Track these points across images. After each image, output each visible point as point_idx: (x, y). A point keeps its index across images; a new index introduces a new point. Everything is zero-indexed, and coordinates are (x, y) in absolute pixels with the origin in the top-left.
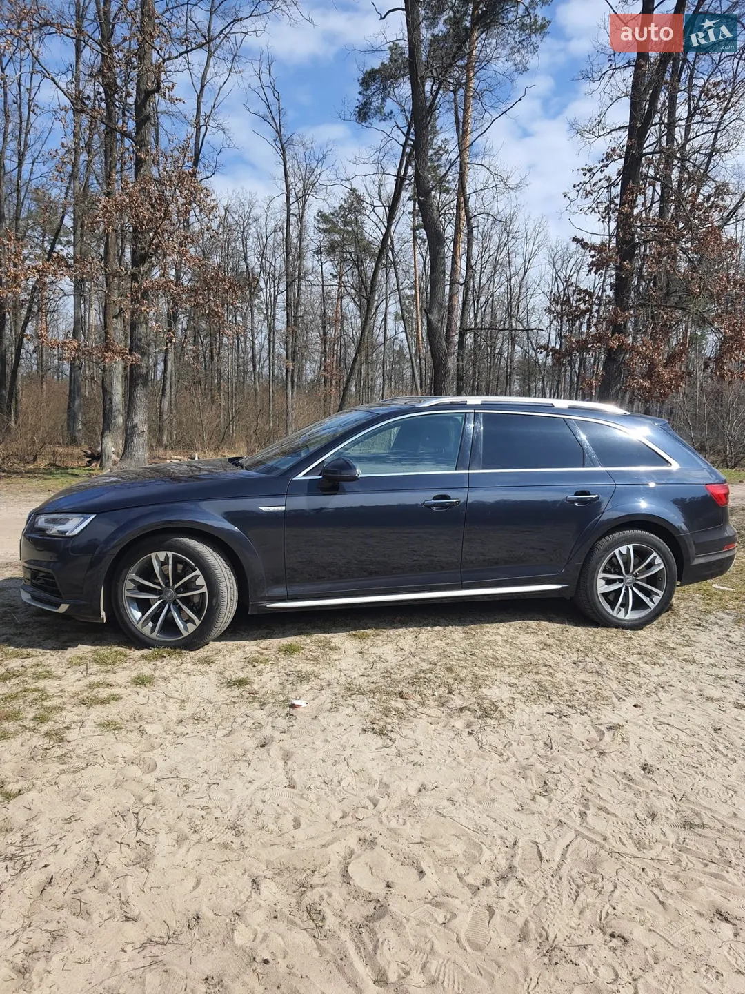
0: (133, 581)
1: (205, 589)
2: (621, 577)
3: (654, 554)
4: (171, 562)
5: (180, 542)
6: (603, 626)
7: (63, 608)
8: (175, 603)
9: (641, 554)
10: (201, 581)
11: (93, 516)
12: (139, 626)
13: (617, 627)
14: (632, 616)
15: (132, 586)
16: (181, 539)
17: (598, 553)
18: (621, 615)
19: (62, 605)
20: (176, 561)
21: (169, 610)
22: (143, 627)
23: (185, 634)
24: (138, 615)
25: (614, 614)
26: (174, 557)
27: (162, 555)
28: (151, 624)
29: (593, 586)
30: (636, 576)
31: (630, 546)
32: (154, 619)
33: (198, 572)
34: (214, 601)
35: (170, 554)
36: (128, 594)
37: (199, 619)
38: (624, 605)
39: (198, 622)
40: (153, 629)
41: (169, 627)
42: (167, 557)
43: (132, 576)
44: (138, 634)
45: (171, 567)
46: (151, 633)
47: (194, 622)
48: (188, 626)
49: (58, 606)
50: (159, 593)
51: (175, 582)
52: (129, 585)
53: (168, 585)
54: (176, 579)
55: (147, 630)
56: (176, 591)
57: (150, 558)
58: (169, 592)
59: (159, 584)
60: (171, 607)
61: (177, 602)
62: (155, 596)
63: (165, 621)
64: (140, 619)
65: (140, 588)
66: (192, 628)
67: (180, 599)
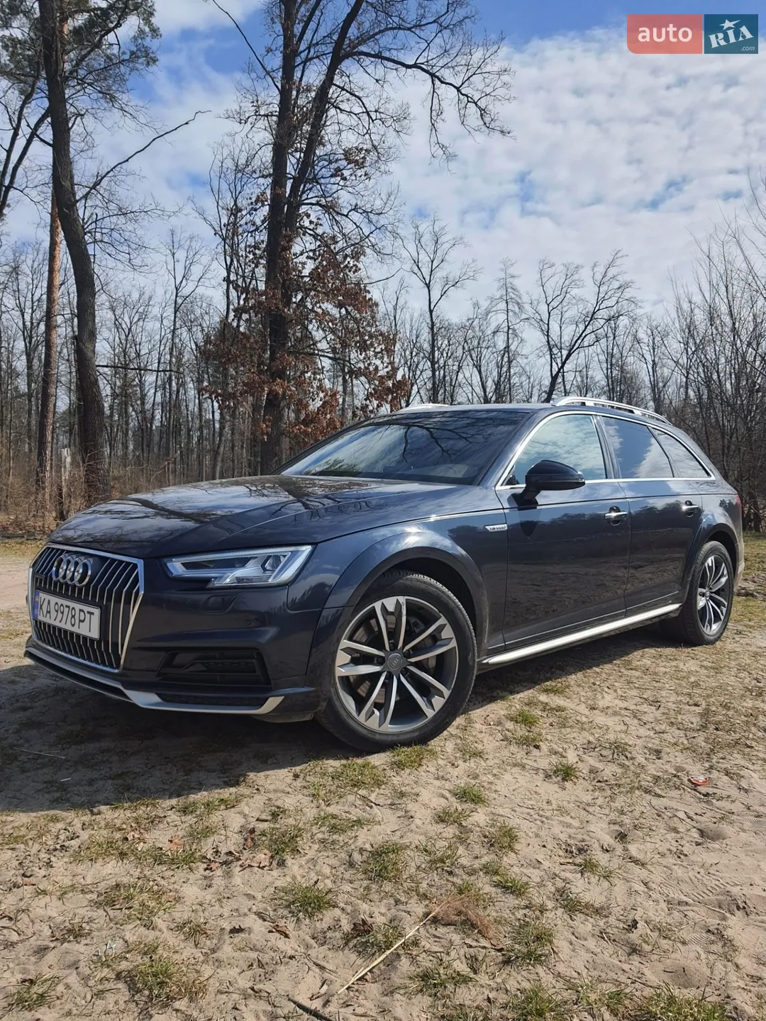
0: (347, 650)
1: (454, 644)
3: (724, 565)
4: (404, 611)
5: (417, 580)
6: (700, 645)
7: (272, 703)
8: (406, 672)
9: (718, 565)
10: (448, 633)
11: (311, 549)
12: (361, 718)
13: (706, 644)
14: (714, 630)
15: (347, 658)
16: (415, 576)
17: (698, 566)
18: (708, 631)
19: (270, 699)
20: (412, 609)
21: (401, 683)
22: (367, 720)
23: (430, 713)
24: (350, 704)
25: (704, 630)
26: (408, 602)
27: (390, 603)
28: (377, 712)
29: (696, 602)
31: (713, 558)
32: (381, 705)
33: (443, 621)
35: (402, 599)
36: (340, 672)
38: (709, 620)
39: (447, 693)
40: (383, 720)
41: (407, 709)
42: (398, 604)
43: (345, 643)
44: (365, 732)
45: (404, 619)
46: (380, 726)
47: (441, 695)
48: (433, 700)
49: (261, 703)
50: (381, 661)
51: (405, 643)
52: (342, 658)
53: (394, 647)
54: (410, 636)
55: (373, 722)
56: (408, 655)
57: (373, 610)
58: (395, 659)
59: (380, 646)
60: (403, 679)
61: (408, 670)
62: (376, 669)
63: (396, 701)
64: (359, 708)
65: (356, 659)
66: (439, 703)
67: (415, 664)
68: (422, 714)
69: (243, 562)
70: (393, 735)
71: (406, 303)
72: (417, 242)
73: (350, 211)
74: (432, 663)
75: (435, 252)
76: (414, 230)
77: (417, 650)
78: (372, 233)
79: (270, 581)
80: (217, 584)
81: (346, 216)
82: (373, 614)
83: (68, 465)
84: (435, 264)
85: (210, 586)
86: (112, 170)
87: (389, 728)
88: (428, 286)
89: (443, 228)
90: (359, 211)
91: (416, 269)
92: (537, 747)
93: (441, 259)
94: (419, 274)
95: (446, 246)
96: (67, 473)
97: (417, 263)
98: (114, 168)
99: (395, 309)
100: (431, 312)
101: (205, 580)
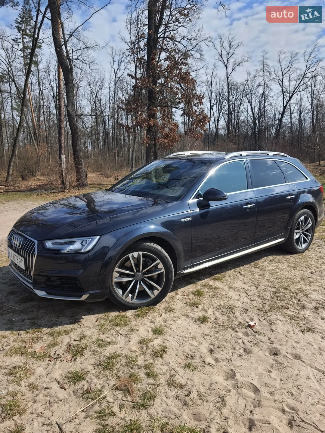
0: (117, 272)
1: (163, 270)
2: (299, 231)
3: (310, 219)
4: (141, 257)
5: (147, 245)
6: (295, 254)
7: (84, 297)
8: (143, 280)
9: (306, 220)
10: (161, 266)
11: (98, 237)
12: (124, 297)
13: (299, 253)
14: (303, 246)
15: (118, 275)
16: (147, 243)
17: (295, 222)
18: (300, 247)
19: (84, 295)
20: (144, 256)
21: (140, 284)
22: (126, 298)
23: (153, 296)
24: (120, 292)
25: (298, 247)
27: (136, 254)
28: (130, 295)
29: (293, 236)
30: (304, 229)
31: (304, 217)
32: (132, 292)
33: (158, 261)
34: (170, 275)
35: (141, 253)
36: (115, 280)
37: (160, 286)
38: (301, 243)
39: (160, 289)
40: (132, 298)
41: (143, 294)
42: (139, 255)
43: (117, 269)
44: (125, 303)
45: (141, 260)
46: (131, 300)
47: (158, 289)
48: (154, 292)
49: (81, 297)
50: (133, 276)
51: (143, 269)
52: (116, 275)
53: (138, 271)
54: (144, 267)
55: (129, 299)
56: (144, 274)
57: (128, 257)
58: (139, 275)
59: (133, 271)
60: (142, 283)
61: (145, 280)
62: (131, 279)
63: (138, 291)
64: (123, 294)
65: (122, 275)
66: (156, 292)
67: (147, 277)
68: (149, 297)
69: (72, 243)
70: (136, 304)
71: (216, 75)
72: (221, 46)
74: (155, 277)
75: (230, 50)
76: (220, 40)
77: (149, 272)
78: (197, 44)
79: (82, 251)
80: (63, 252)
81: (179, 42)
82: (128, 259)
83: (64, 162)
84: (230, 56)
85: (60, 252)
86: (76, 29)
87: (135, 301)
88: (226, 66)
89: (233, 38)
90: (186, 39)
91: (221, 59)
92: (197, 307)
93: (232, 53)
94: (222, 61)
95: (235, 46)
96: (64, 165)
97: (221, 56)
98: (78, 28)
99: (211, 78)
100: (228, 78)
101: (59, 250)
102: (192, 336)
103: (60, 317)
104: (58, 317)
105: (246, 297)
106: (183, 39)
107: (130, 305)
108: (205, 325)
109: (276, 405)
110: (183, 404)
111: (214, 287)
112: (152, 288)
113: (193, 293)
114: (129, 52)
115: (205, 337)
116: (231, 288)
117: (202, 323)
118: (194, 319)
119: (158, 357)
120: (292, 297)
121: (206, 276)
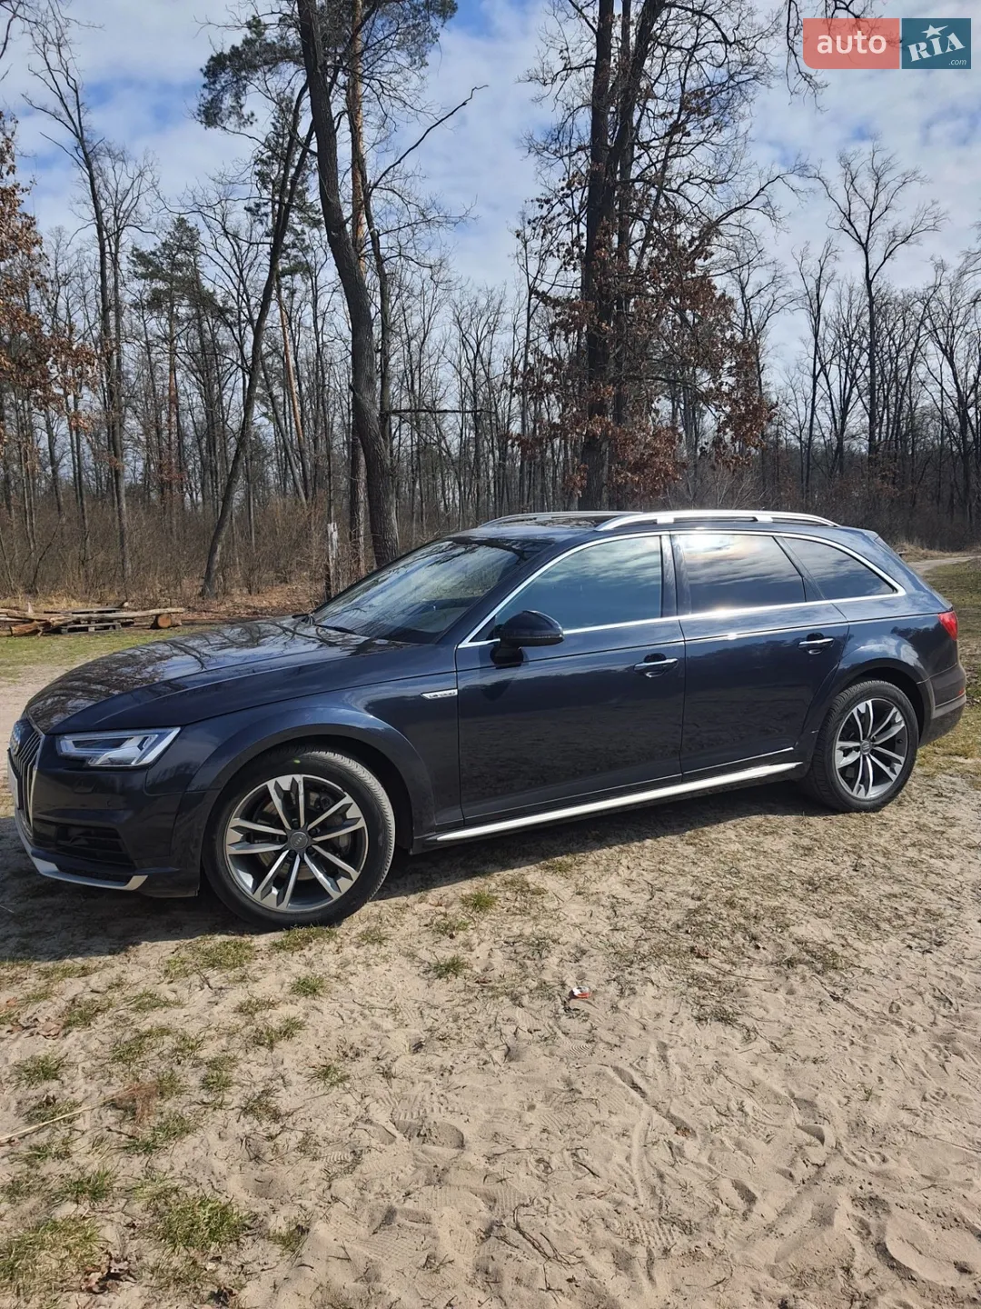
0: (238, 829)
1: (362, 824)
2: (857, 744)
3: (895, 710)
4: (301, 790)
5: (315, 758)
6: (843, 812)
7: (136, 882)
8: (310, 852)
9: (881, 712)
10: (354, 812)
11: (176, 731)
12: (257, 896)
13: (858, 811)
14: (874, 792)
15: (239, 836)
16: (316, 753)
17: (835, 716)
18: (861, 795)
19: (134, 878)
20: (310, 786)
21: (302, 861)
22: (263, 898)
23: (336, 895)
24: (247, 880)
25: (854, 793)
26: (306, 781)
27: (285, 782)
28: (275, 891)
29: (831, 760)
30: (874, 740)
31: (869, 703)
32: (280, 881)
33: (348, 799)
34: (380, 838)
35: (299, 778)
36: (231, 850)
37: (356, 867)
38: (864, 781)
39: (355, 874)
40: (280, 899)
41: (308, 889)
42: (294, 783)
43: (236, 821)
44: (259, 910)
45: (301, 798)
46: (278, 904)
47: (348, 876)
48: (339, 882)
49: (127, 880)
50: (282, 840)
51: (309, 820)
52: (233, 836)
53: (296, 826)
54: (311, 815)
55: (271, 900)
56: (313, 834)
57: (266, 789)
58: (300, 837)
59: (282, 827)
60: (306, 859)
61: (315, 850)
62: (277, 847)
63: (297, 882)
64: (256, 885)
65: (251, 837)
66: (345, 884)
67: (319, 844)
68: (325, 895)
69: (117, 744)
70: (291, 914)
71: (833, 274)
72: (848, 185)
73: (682, 184)
74: (344, 843)
75: (876, 198)
76: (843, 170)
77: (325, 827)
78: (762, 189)
79: (133, 763)
80: (91, 764)
81: (677, 191)
82: (266, 794)
83: (335, 543)
84: (876, 214)
85: (84, 766)
86: (384, 175)
87: (285, 906)
88: (865, 247)
89: (886, 162)
91: (848, 227)
92: (452, 937)
93: (884, 206)
94: (852, 231)
95: (894, 185)
96: (334, 552)
97: (848, 216)
99: (818, 287)
100: (869, 283)
101: (83, 760)
102: (392, 1005)
103: (92, 935)
104: (89, 936)
105: (608, 918)
106: (687, 181)
107: (274, 916)
108: (448, 981)
109: (482, 1187)
110: (252, 1156)
111: (532, 887)
112: (333, 872)
113: (464, 901)
114: (534, 229)
115: (426, 1012)
116: (579, 894)
117: (440, 977)
118: (426, 965)
119: (262, 1045)
120: (737, 927)
121: (531, 858)
